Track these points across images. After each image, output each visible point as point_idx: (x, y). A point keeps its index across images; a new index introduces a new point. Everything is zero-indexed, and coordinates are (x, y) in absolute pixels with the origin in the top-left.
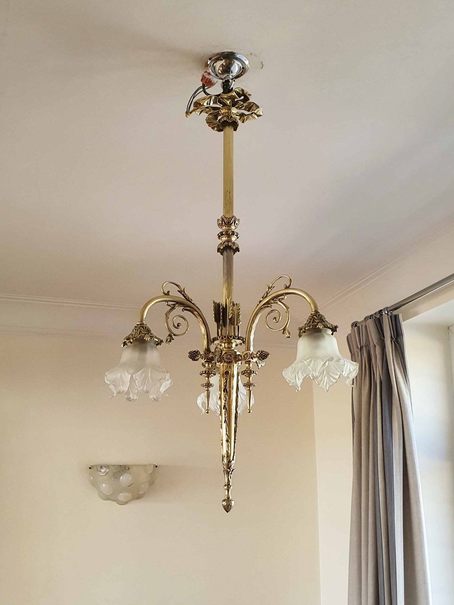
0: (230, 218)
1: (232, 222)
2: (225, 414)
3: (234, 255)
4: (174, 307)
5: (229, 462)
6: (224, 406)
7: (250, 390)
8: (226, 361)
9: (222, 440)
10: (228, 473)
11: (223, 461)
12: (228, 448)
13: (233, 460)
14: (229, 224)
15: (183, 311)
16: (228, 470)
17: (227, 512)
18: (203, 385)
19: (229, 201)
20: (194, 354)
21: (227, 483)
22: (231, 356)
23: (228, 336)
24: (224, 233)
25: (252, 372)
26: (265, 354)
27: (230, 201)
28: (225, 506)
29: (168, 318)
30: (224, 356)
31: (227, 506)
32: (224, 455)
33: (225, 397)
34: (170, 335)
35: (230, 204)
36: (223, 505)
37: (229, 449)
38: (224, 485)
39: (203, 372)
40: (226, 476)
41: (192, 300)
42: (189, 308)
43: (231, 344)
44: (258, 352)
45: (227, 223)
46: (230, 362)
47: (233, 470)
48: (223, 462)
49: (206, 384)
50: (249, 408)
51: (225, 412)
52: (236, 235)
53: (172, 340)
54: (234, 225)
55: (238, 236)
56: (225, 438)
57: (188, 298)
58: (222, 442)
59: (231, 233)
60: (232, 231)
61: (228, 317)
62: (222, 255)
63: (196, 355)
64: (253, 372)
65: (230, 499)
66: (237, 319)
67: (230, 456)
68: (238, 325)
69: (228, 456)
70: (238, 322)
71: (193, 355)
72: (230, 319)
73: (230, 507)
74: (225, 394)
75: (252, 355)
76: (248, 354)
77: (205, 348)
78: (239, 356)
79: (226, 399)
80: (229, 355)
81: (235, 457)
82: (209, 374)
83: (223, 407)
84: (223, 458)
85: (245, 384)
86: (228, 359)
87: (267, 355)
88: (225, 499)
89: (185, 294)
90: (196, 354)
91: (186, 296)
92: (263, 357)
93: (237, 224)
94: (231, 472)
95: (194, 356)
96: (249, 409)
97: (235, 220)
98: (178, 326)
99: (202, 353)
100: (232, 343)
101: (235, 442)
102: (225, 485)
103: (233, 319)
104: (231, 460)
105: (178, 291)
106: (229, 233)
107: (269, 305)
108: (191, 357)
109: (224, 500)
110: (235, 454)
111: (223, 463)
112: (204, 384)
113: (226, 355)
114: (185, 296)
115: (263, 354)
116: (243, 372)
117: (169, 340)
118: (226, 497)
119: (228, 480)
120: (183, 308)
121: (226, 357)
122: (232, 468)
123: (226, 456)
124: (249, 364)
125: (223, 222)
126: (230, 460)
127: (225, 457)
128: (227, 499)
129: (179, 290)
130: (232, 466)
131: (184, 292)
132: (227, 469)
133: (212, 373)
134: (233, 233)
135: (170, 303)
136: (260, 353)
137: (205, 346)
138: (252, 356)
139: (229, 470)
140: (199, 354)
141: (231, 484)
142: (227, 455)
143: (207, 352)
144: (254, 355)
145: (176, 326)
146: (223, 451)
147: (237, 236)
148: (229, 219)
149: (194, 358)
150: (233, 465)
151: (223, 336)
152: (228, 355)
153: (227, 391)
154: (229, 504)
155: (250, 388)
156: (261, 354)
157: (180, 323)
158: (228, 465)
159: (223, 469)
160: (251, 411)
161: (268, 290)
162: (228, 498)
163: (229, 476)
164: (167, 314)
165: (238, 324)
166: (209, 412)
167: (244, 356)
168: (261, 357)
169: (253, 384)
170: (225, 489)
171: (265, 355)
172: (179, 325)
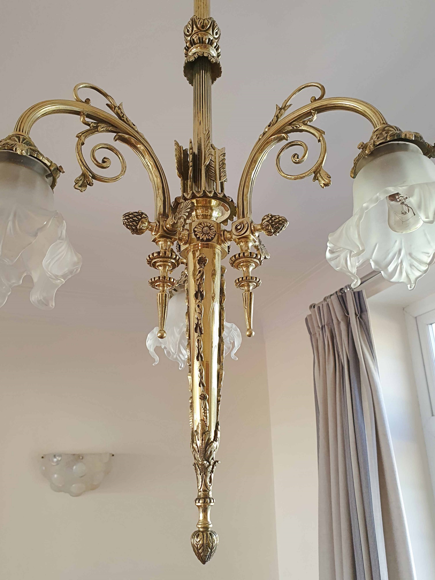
0: (207, 19)
1: (209, 26)
2: (198, 340)
3: (212, 83)
4: (97, 127)
5: (208, 444)
6: (197, 325)
7: (249, 291)
8: (201, 238)
9: (192, 398)
10: (204, 470)
11: (193, 442)
12: (205, 413)
13: (215, 439)
14: (203, 28)
15: (116, 141)
16: (205, 462)
17: (204, 562)
18: (153, 280)
19: (203, 3)
20: (135, 216)
21: (201, 494)
22: (210, 229)
23: (204, 191)
24: (195, 40)
25: (253, 256)
26: (280, 219)
27: (205, 3)
28: (198, 550)
29: (83, 144)
30: (196, 229)
31: (203, 550)
32: (195, 429)
33: (198, 306)
34: (84, 175)
35: (205, 7)
36: (193, 546)
37: (206, 416)
38: (197, 497)
39: (153, 254)
40: (200, 477)
41: (134, 125)
42: (127, 136)
43: (210, 210)
44: (266, 217)
45: (201, 29)
46: (208, 240)
47: (215, 463)
48: (195, 445)
49: (159, 277)
50: (248, 327)
51: (198, 336)
52: (215, 47)
53: (88, 185)
54: (212, 34)
55: (220, 50)
56: (198, 391)
57: (128, 121)
58: (190, 401)
59: (207, 40)
60: (209, 39)
61: (204, 162)
62: (192, 86)
63: (139, 220)
64: (255, 256)
65: (210, 529)
66: (220, 171)
67: (209, 431)
68: (222, 181)
69: (205, 432)
70: (221, 175)
71: (132, 218)
72: (208, 167)
73: (210, 550)
74: (198, 301)
75: (252, 227)
76: (245, 222)
77: (158, 212)
78: (225, 232)
79: (201, 311)
80: (207, 226)
81: (219, 433)
82: (166, 258)
83: (193, 327)
84: (193, 436)
85: (240, 279)
86: (204, 233)
87: (283, 222)
88: (197, 529)
89: (121, 112)
90: (140, 218)
91: (123, 117)
92: (276, 224)
93: (217, 34)
94: (211, 466)
95: (134, 221)
96: (248, 330)
97: (214, 25)
98: (104, 162)
99: (152, 218)
100: (212, 210)
101: (218, 401)
102: (199, 499)
103: (213, 169)
104: (212, 440)
105: (107, 105)
106: (204, 40)
107: (283, 135)
108: (128, 222)
109: (196, 534)
110: (219, 427)
111: (193, 447)
112: (154, 278)
113: (201, 226)
114: (121, 115)
115: (275, 220)
116: (235, 256)
117: (81, 182)
118: (200, 526)
119: (206, 485)
120: (116, 135)
121: (201, 230)
122: (213, 459)
123: (199, 431)
124: (247, 242)
125: (194, 26)
126: (209, 439)
127: (198, 434)
128: (203, 532)
129: (109, 103)
130: (214, 455)
131: (119, 109)
132: (203, 461)
133: (171, 258)
134: (211, 43)
135: (87, 120)
136: (269, 218)
137: (158, 208)
138: (253, 229)
139: (208, 463)
140: (144, 218)
141: (211, 496)
142: (203, 428)
143: (162, 217)
144: (255, 226)
145: (100, 162)
146: (193, 422)
147: (217, 50)
148: (204, 20)
149: (135, 226)
150: (216, 450)
151: (195, 192)
152: (203, 228)
153: (203, 295)
154: (208, 545)
155: (249, 286)
156: (271, 219)
157: (107, 157)
158: (206, 451)
159: (194, 461)
160: (253, 333)
161: (279, 113)
162: (206, 528)
163: (206, 476)
164: (81, 136)
165: (222, 178)
166: (165, 335)
167: (236, 228)
168: (272, 226)
169: (256, 278)
170: (198, 506)
171: (280, 221)
172: (105, 160)
